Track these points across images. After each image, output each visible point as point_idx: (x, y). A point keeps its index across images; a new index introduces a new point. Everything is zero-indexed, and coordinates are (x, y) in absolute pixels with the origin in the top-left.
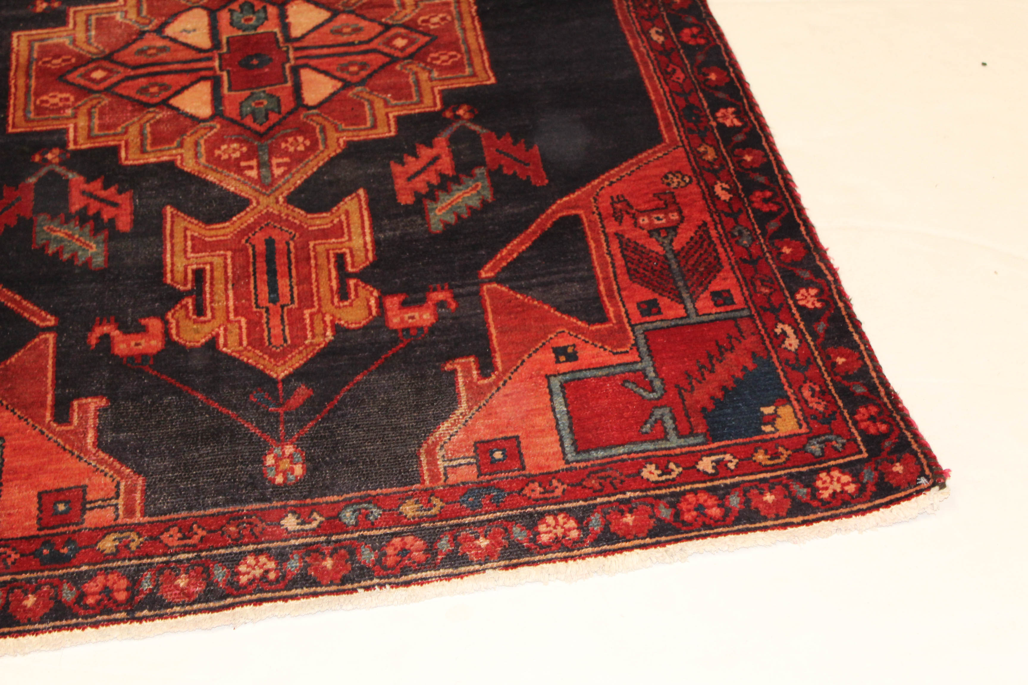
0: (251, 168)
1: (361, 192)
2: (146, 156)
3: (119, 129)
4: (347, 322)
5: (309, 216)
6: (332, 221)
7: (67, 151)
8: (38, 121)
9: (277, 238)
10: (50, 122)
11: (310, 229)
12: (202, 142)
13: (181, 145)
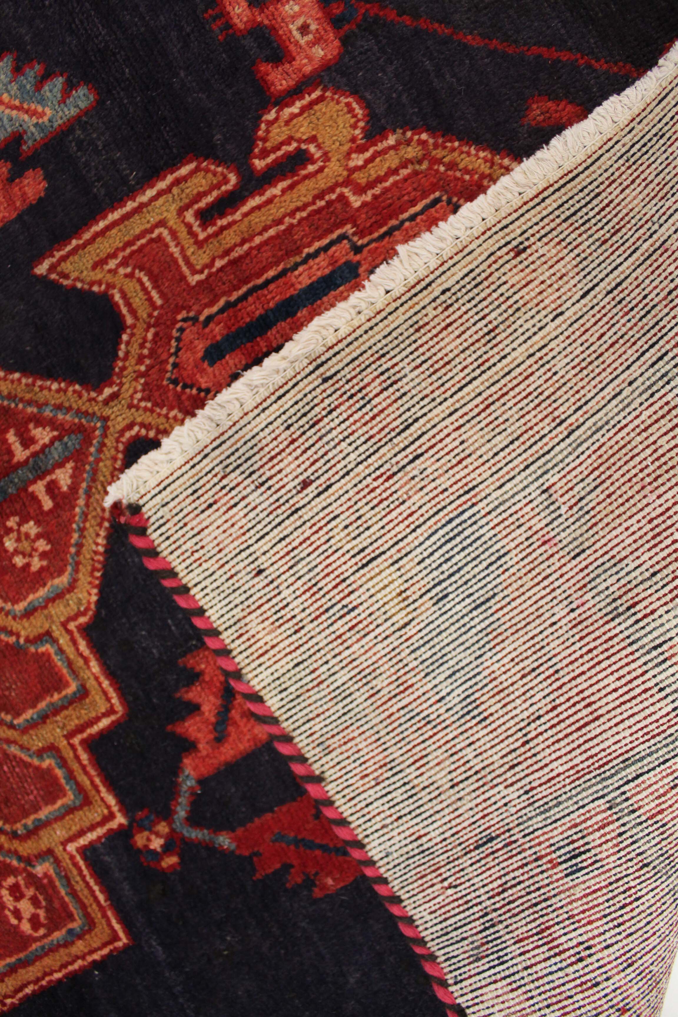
0: (52, 488)
1: (42, 269)
2: (91, 684)
3: (47, 762)
4: (354, 127)
5: (129, 320)
6: (130, 276)
7: (132, 821)
8: (83, 907)
9: (201, 346)
10: (79, 887)
11: (159, 302)
12: (21, 607)
13: (47, 636)
